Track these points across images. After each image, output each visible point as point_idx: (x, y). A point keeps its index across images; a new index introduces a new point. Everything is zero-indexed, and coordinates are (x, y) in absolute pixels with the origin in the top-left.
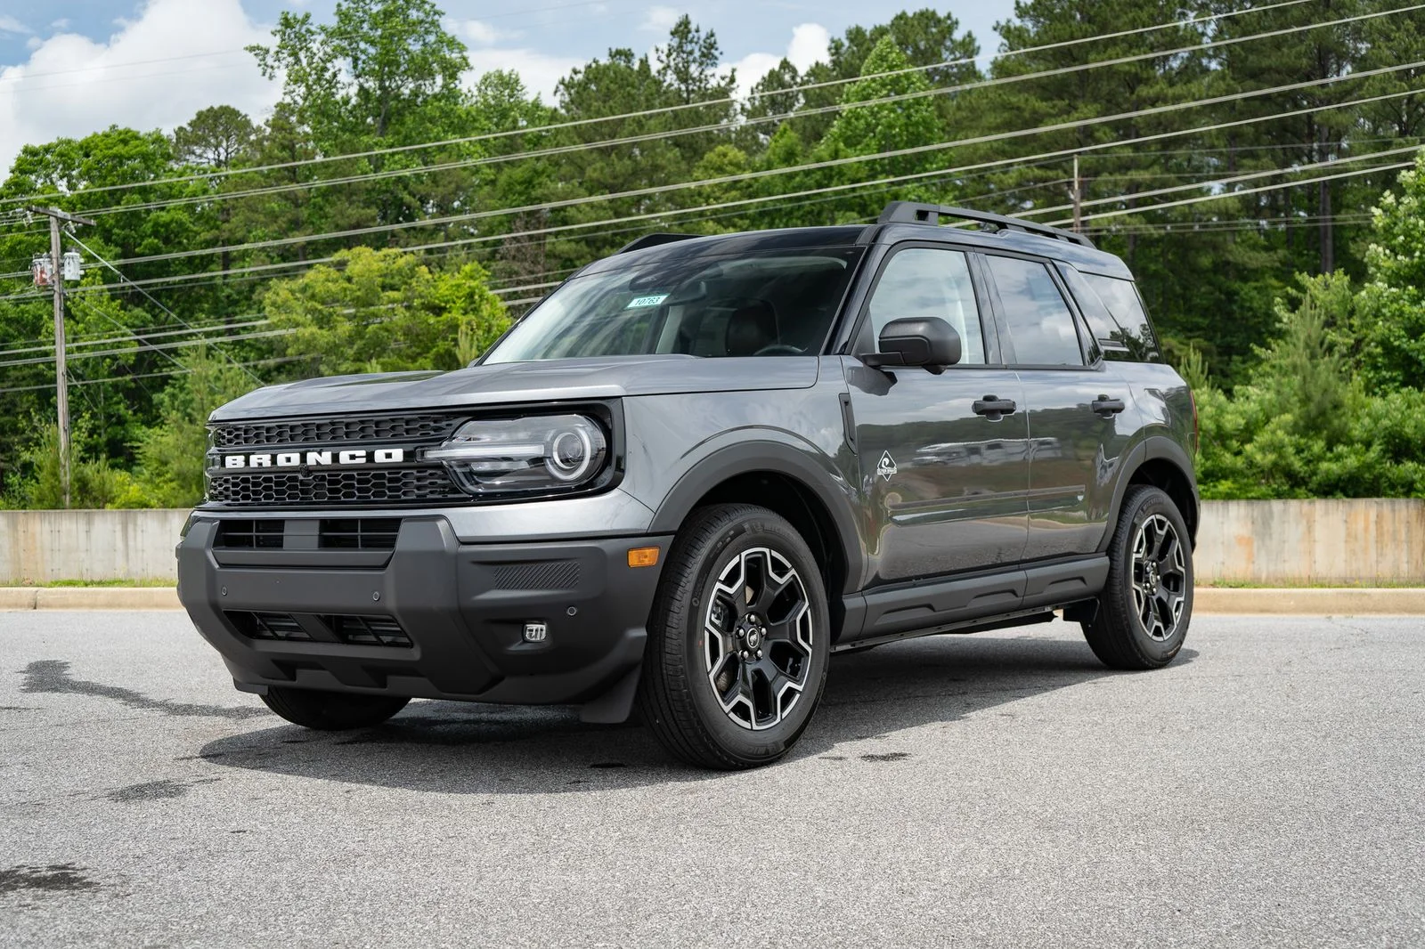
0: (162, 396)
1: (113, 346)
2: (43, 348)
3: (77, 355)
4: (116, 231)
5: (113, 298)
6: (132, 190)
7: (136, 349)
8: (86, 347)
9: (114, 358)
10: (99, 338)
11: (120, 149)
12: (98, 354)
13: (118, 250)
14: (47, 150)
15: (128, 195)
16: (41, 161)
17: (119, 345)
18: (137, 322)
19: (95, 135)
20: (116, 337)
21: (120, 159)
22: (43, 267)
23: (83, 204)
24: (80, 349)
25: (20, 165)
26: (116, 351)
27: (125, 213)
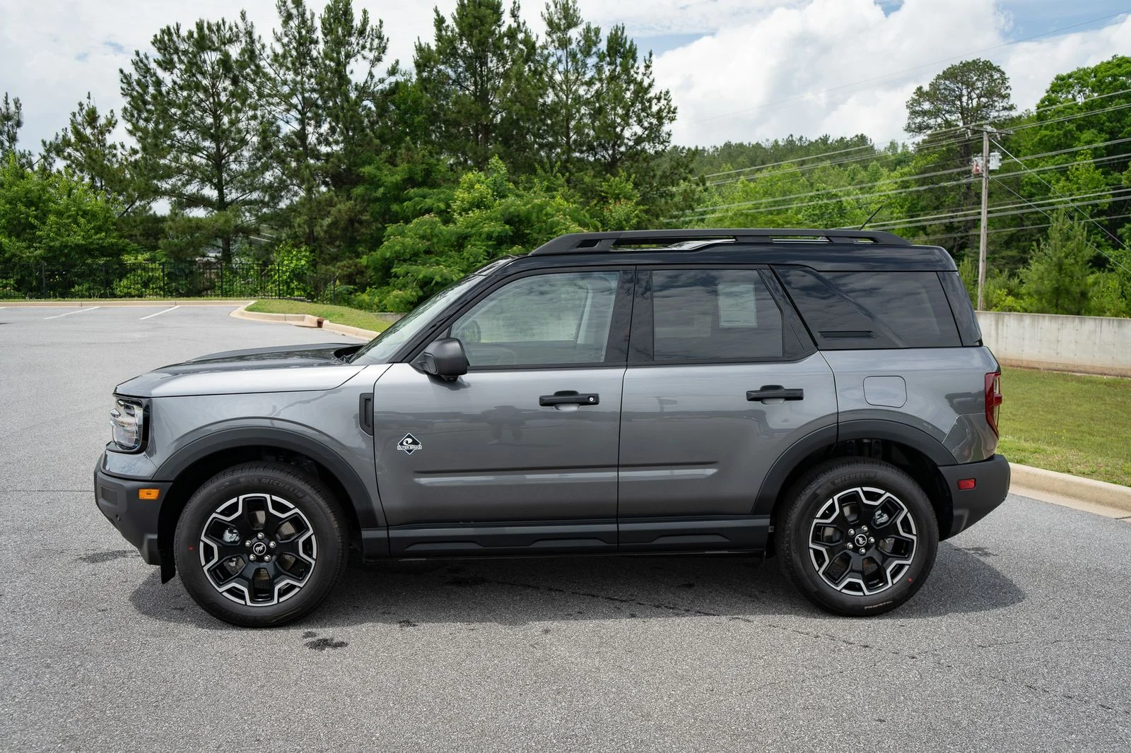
0: (1123, 230)
1: (1094, 198)
2: (1050, 201)
3: (1071, 204)
4: (1107, 124)
5: (1097, 168)
6: (1119, 97)
7: (1111, 199)
8: (1077, 200)
9: (1097, 205)
10: (1086, 193)
11: (1116, 71)
12: (1085, 203)
13: (1107, 136)
14: (1070, 76)
15: (1117, 100)
16: (1065, 84)
17: (1099, 197)
18: (1115, 182)
19: (1102, 63)
20: (1097, 192)
21: (1115, 77)
22: (978, 163)
23: (1087, 109)
24: (1073, 200)
25: (1052, 87)
26: (1098, 201)
27: (1113, 112)
